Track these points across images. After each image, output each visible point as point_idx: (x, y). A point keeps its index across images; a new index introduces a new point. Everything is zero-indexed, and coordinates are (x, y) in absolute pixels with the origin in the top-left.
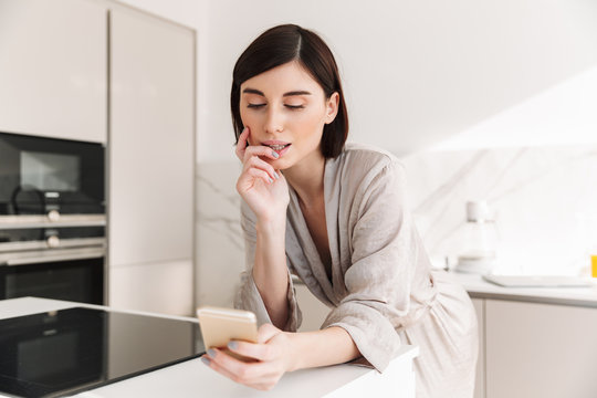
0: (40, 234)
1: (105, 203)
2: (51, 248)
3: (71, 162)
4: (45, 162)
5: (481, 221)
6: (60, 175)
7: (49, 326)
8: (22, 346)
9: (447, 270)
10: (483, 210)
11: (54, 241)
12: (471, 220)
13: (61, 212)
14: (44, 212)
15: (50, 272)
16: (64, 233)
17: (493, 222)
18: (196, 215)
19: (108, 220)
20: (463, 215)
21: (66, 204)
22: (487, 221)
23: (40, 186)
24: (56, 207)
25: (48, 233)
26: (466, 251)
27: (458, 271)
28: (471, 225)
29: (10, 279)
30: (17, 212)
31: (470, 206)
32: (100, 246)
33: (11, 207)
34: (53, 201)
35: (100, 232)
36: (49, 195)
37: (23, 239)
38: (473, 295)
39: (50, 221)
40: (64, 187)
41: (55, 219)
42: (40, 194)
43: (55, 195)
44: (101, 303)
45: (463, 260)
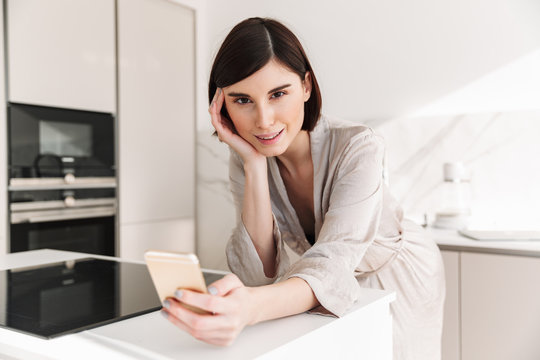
0: (59, 195)
1: (115, 167)
2: (67, 208)
3: (85, 131)
4: (63, 131)
5: (457, 180)
6: (76, 143)
7: (68, 277)
8: (44, 294)
9: (425, 226)
10: (459, 171)
11: (70, 201)
12: (448, 180)
13: (77, 175)
14: (62, 176)
15: (68, 229)
16: (79, 194)
17: (468, 181)
18: (197, 178)
19: (118, 182)
20: (440, 175)
21: (81, 168)
22: (462, 181)
23: (58, 152)
24: (71, 171)
25: (66, 194)
26: (443, 208)
27: (436, 227)
28: (448, 184)
29: (32, 235)
30: (39, 175)
31: (447, 167)
32: (111, 205)
33: (33, 171)
34: (68, 165)
35: (111, 193)
36: (65, 160)
37: (45, 199)
38: (443, 248)
39: (66, 184)
40: (80, 153)
41: (71, 181)
42: (58, 159)
43: (70, 160)
44: (113, 255)
45: (440, 216)
